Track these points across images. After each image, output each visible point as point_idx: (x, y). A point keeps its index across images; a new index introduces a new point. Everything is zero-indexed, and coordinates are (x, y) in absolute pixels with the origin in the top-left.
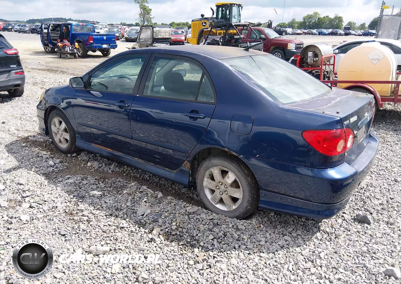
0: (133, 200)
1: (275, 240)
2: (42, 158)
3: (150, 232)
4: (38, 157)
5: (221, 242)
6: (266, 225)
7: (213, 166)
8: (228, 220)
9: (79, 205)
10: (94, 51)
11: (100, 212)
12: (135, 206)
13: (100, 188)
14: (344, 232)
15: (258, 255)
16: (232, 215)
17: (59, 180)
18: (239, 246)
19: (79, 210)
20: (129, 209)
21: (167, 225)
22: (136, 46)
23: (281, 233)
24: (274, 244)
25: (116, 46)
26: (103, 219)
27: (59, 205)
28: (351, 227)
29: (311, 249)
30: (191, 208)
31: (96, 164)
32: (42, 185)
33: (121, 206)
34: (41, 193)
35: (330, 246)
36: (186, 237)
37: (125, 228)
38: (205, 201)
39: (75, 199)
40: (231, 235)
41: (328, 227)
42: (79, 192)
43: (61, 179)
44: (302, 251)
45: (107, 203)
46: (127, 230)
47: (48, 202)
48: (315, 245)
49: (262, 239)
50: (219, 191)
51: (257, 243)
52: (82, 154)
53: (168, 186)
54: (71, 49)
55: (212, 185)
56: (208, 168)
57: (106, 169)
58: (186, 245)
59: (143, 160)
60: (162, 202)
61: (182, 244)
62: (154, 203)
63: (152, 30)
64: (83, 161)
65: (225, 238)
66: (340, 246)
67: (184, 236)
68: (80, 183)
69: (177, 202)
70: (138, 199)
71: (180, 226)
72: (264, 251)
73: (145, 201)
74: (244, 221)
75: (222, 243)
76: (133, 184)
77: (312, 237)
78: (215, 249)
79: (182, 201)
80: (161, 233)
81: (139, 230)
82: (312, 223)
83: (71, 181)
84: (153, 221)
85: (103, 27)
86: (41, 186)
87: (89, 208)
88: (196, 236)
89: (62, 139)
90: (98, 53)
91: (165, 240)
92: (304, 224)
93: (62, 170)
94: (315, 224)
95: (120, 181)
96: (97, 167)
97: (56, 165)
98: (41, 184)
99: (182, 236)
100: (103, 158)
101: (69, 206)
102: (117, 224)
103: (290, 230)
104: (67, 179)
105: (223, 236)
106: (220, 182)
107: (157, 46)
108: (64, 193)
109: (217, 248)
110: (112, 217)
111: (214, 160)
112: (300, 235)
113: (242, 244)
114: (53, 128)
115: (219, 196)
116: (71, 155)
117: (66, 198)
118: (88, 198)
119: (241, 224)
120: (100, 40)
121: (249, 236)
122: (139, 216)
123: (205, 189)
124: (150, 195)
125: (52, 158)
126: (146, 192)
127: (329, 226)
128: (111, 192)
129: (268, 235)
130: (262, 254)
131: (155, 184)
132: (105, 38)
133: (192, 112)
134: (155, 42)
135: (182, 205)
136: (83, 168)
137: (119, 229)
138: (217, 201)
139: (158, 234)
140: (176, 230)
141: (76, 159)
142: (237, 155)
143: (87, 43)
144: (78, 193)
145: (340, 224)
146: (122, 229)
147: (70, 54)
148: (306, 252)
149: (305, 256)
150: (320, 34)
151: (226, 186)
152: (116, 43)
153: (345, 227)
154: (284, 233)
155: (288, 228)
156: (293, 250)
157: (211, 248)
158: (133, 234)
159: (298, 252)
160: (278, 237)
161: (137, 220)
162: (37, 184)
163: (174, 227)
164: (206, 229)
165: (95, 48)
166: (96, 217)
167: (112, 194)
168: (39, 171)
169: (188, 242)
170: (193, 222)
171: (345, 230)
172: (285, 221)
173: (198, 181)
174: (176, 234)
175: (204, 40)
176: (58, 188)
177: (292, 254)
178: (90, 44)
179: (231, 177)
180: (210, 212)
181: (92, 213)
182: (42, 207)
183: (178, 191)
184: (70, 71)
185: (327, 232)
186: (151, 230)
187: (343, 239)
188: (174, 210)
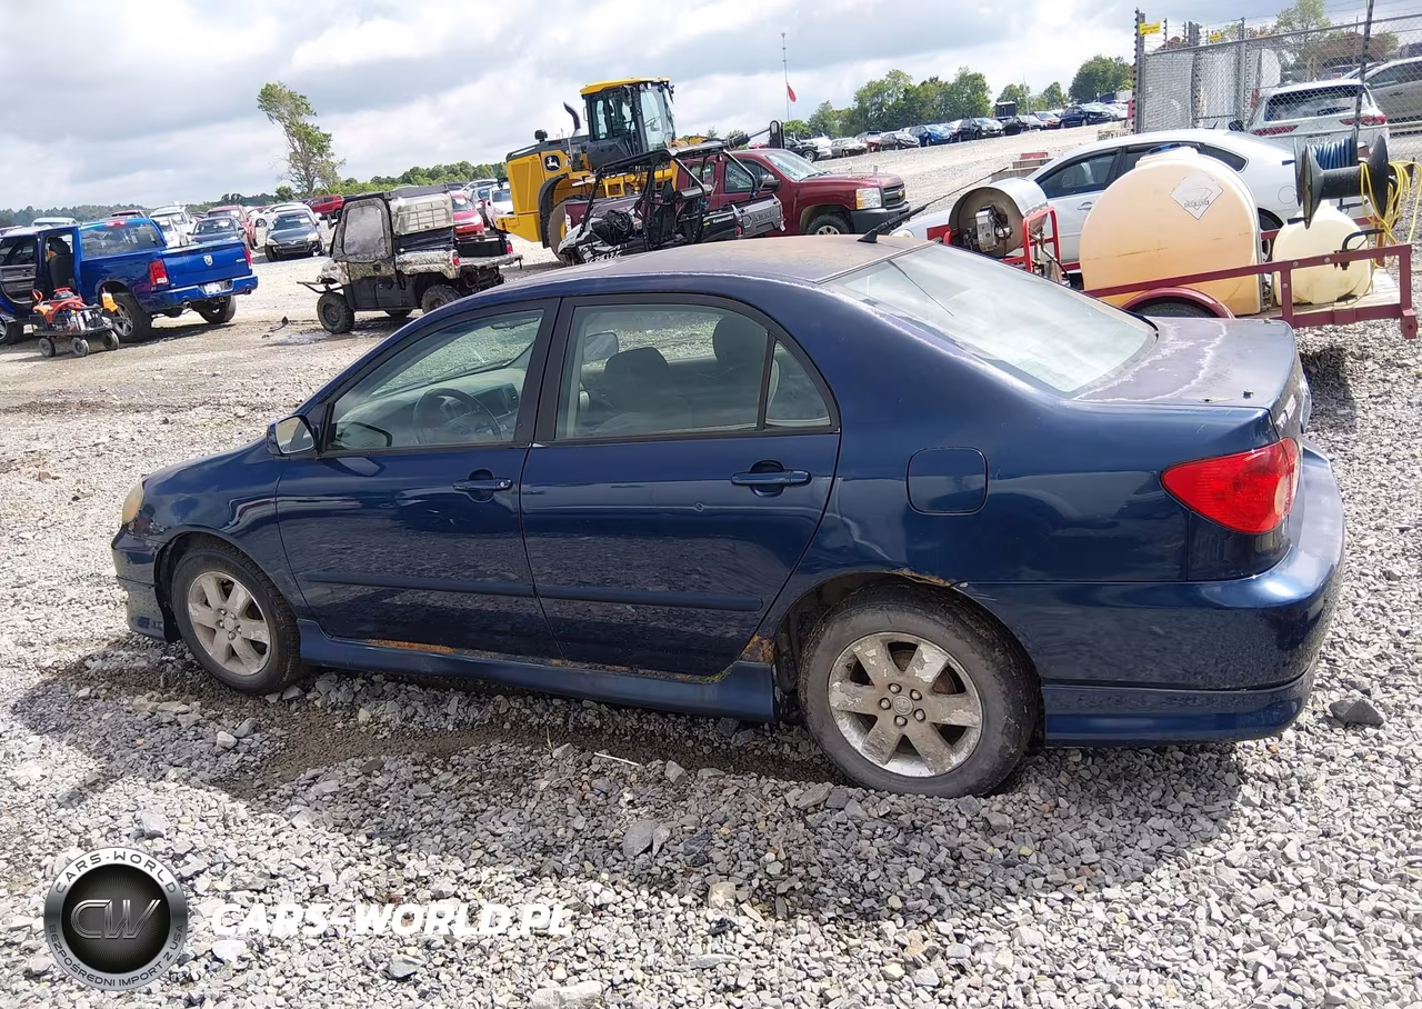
0: (585, 807)
1: (1123, 837)
2: (175, 728)
3: (700, 900)
4: (160, 726)
5: (955, 884)
6: (1073, 796)
7: (858, 636)
8: (946, 805)
9: (403, 866)
10: (174, 312)
11: (491, 870)
12: (603, 824)
13: (446, 790)
14: (1320, 764)
15: (1095, 898)
16: (951, 786)
17: (280, 792)
18: (1022, 884)
19: (410, 881)
20: (586, 839)
21: (749, 867)
22: (332, 272)
23: (1133, 810)
24: (1127, 851)
25: (254, 283)
26: (516, 892)
27: (328, 877)
28: (1330, 747)
29: (1249, 839)
30: (802, 794)
31: (390, 711)
32: (231, 823)
33: (554, 835)
34: (241, 850)
35: (1301, 817)
36: (830, 892)
37: (612, 908)
38: (843, 758)
39: (377, 848)
40: (976, 852)
41: (1265, 761)
42: (379, 819)
43: (286, 789)
44: (1224, 852)
45: (500, 835)
46: (619, 911)
47: (284, 876)
48: (1255, 826)
49: (1083, 844)
50: (890, 715)
51: (1076, 861)
52: (321, 685)
53: (676, 736)
54: (88, 317)
55: (862, 699)
56: (839, 647)
57: (431, 722)
58: (846, 919)
59: (582, 661)
60: (688, 791)
61: (830, 919)
62: (664, 802)
63: (384, 209)
64: (334, 709)
65: (963, 868)
66: (1330, 812)
67: (822, 889)
68: (364, 786)
69: (740, 783)
70: (600, 799)
71: (794, 858)
72: (1109, 879)
73: (630, 802)
74: (1000, 797)
75: (962, 884)
76: (557, 752)
77: (1232, 804)
78: (948, 911)
79: (754, 774)
80: (742, 895)
81: (661, 904)
82: (1210, 758)
83: (328, 786)
84: (694, 863)
85: (175, 222)
86: (226, 827)
87: (444, 866)
88: (862, 881)
89: (237, 644)
90: (191, 317)
91: (764, 918)
92: (1186, 769)
93: (274, 756)
94: (1219, 760)
95: (504, 753)
96: (398, 721)
97: (245, 740)
98: (223, 819)
99: (816, 893)
100: (402, 686)
101: (371, 875)
102: (574, 900)
103: (1156, 794)
104: (309, 785)
105: (951, 862)
106: (890, 685)
107: (413, 260)
108: (326, 833)
109: (955, 905)
110: (545, 879)
111: (862, 615)
112: (1192, 806)
113: (1027, 875)
114: (196, 612)
115: (894, 735)
116: (277, 696)
117: (344, 850)
118: (424, 834)
119: (996, 809)
120: (192, 269)
121: (1038, 844)
122: (636, 857)
123: (837, 716)
124: (634, 778)
125: (216, 719)
126: (616, 771)
127: (1267, 757)
128: (495, 796)
129: (1092, 827)
130: (1107, 893)
131: (628, 738)
132: (208, 259)
133: (759, 468)
134: (402, 250)
135: (761, 789)
136: (348, 732)
137: (590, 915)
138: (889, 750)
139: (732, 901)
140: (786, 876)
141: (303, 708)
142: (948, 584)
143: (144, 289)
144: (378, 824)
145: (1293, 745)
146: (599, 913)
147: (89, 337)
148: (1237, 853)
149: (1240, 866)
150: (926, 140)
151: (915, 695)
152: (250, 272)
153: (1314, 748)
154: (1142, 809)
155: (1145, 792)
156: (1196, 856)
157: (932, 910)
158: (646, 919)
159: (1213, 858)
160: (1129, 827)
161: (636, 872)
162: (212, 822)
163: (775, 869)
164: (888, 851)
165: (180, 299)
166: (487, 893)
167: (499, 803)
168: (193, 775)
169: (846, 908)
170: (829, 838)
171: (1318, 760)
172: (1123, 769)
173: (809, 696)
174: (793, 888)
175: (567, 216)
176: (295, 821)
177: (1198, 868)
178: (157, 291)
179: (930, 662)
180: (872, 791)
181: (466, 882)
182: (271, 901)
183: (720, 744)
184: (115, 396)
185: (1269, 777)
186: (701, 893)
187: (1327, 789)
188: (745, 811)
